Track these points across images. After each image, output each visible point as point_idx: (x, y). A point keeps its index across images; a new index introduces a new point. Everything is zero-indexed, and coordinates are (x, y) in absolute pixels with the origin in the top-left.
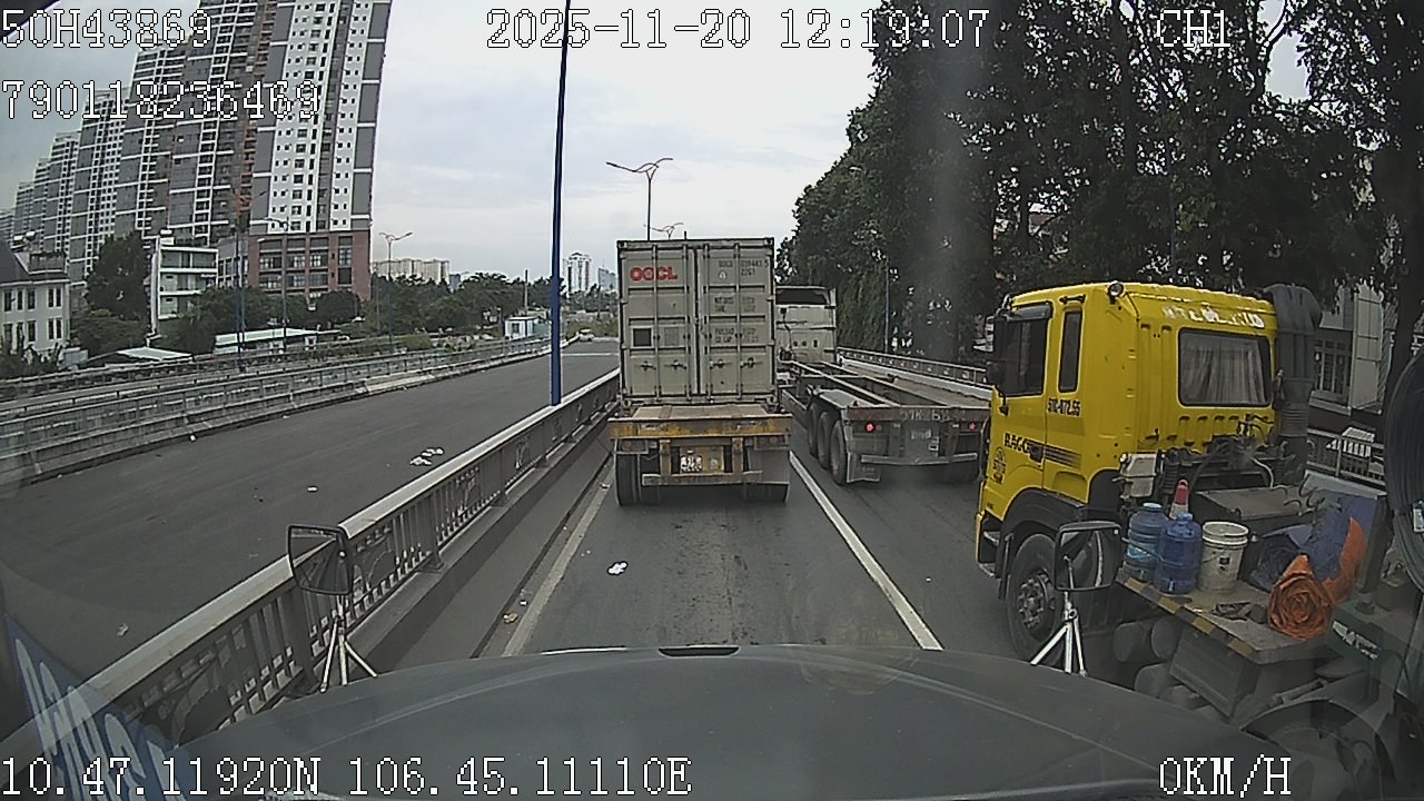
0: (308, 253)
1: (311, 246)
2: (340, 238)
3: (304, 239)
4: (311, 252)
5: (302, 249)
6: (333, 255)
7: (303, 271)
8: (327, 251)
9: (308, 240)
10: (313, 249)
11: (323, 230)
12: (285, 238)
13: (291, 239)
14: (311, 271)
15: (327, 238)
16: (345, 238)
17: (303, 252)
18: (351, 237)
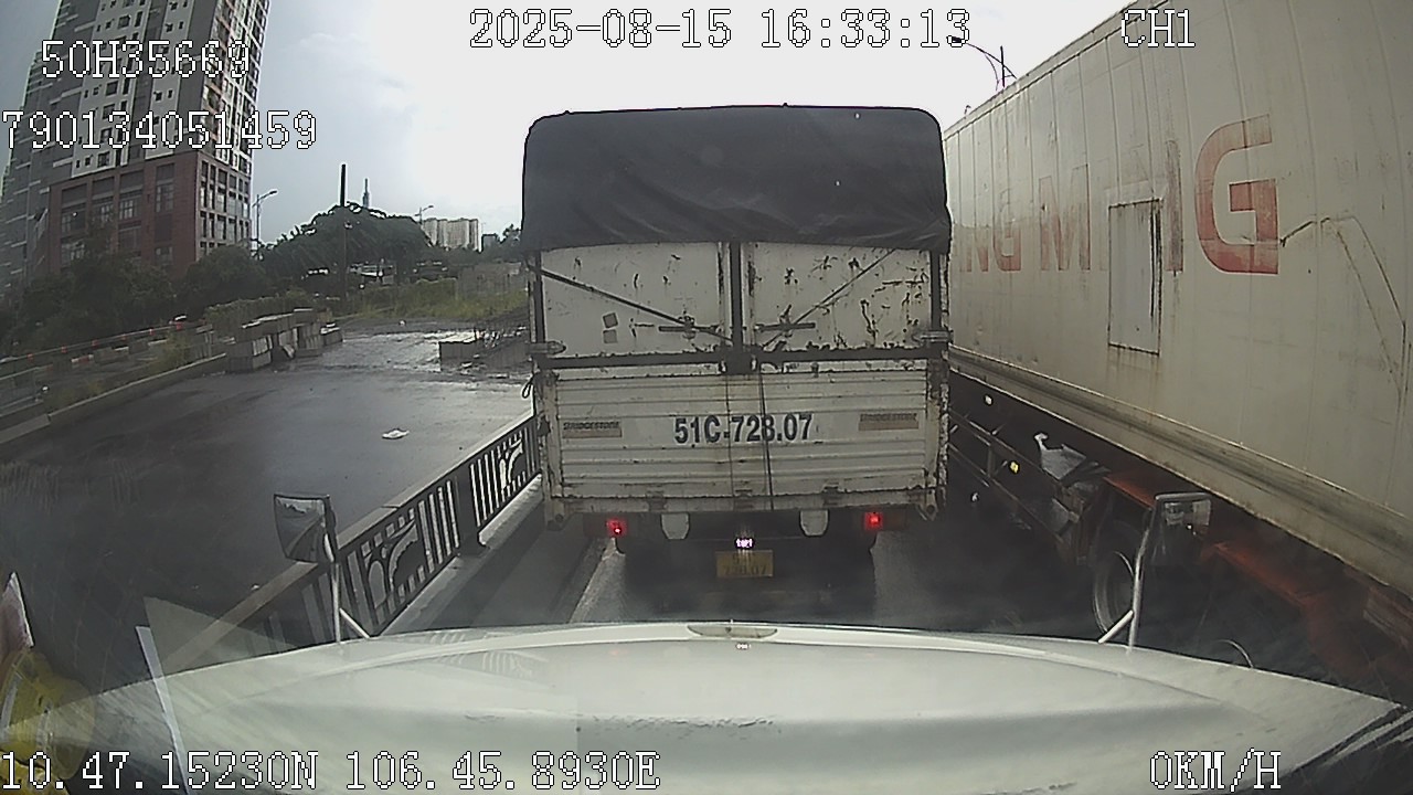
0: (116, 200)
1: (120, 188)
2: (158, 167)
3: (113, 177)
4: (121, 196)
5: (111, 194)
6: (149, 196)
8: (141, 190)
9: (117, 179)
10: (122, 191)
11: (136, 160)
12: (91, 179)
13: (98, 181)
14: (120, 226)
15: (142, 171)
17: (112, 198)
18: (172, 165)
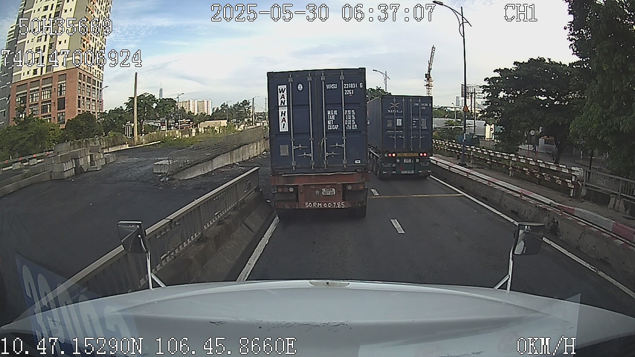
0: (40, 91)
1: (42, 85)
2: (59, 75)
3: (39, 80)
4: (43, 89)
5: (38, 88)
6: (55, 89)
7: (38, 103)
8: (51, 86)
9: (41, 80)
10: (43, 87)
11: (50, 72)
12: (29, 81)
13: (32, 82)
14: (42, 102)
15: (52, 77)
16: (63, 75)
17: (38, 90)
18: (66, 74)
